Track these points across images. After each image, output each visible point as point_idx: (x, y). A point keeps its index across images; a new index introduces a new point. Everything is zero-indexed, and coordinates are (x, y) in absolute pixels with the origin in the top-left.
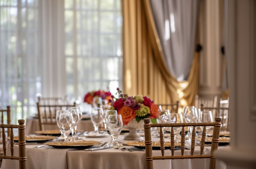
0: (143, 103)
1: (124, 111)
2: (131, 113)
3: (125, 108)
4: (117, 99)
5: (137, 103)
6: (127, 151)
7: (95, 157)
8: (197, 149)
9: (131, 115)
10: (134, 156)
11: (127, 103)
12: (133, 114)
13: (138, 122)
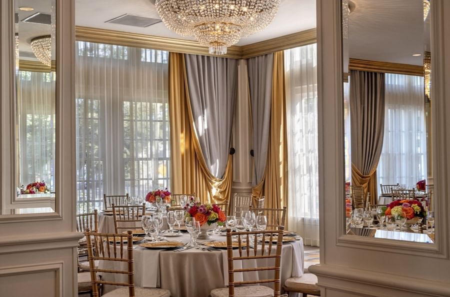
0: (213, 210)
1: (198, 216)
2: (204, 218)
3: (199, 214)
4: (191, 207)
5: (208, 210)
6: (207, 251)
7: (183, 256)
8: (259, 247)
9: (204, 220)
10: (214, 255)
11: (201, 210)
12: (205, 219)
13: (209, 225)
